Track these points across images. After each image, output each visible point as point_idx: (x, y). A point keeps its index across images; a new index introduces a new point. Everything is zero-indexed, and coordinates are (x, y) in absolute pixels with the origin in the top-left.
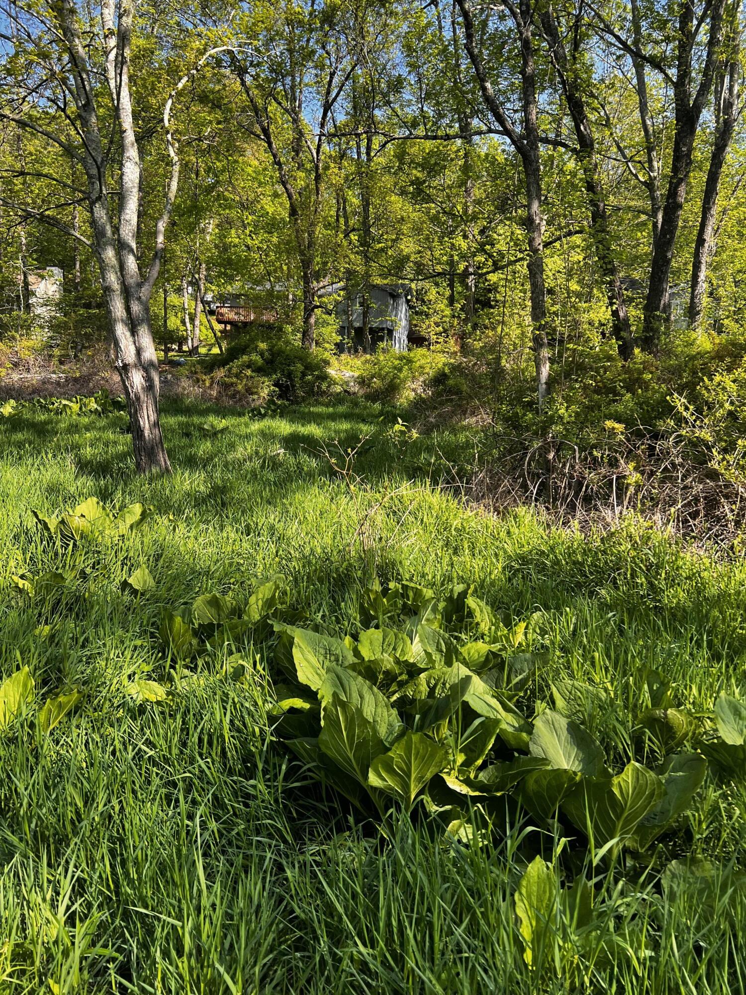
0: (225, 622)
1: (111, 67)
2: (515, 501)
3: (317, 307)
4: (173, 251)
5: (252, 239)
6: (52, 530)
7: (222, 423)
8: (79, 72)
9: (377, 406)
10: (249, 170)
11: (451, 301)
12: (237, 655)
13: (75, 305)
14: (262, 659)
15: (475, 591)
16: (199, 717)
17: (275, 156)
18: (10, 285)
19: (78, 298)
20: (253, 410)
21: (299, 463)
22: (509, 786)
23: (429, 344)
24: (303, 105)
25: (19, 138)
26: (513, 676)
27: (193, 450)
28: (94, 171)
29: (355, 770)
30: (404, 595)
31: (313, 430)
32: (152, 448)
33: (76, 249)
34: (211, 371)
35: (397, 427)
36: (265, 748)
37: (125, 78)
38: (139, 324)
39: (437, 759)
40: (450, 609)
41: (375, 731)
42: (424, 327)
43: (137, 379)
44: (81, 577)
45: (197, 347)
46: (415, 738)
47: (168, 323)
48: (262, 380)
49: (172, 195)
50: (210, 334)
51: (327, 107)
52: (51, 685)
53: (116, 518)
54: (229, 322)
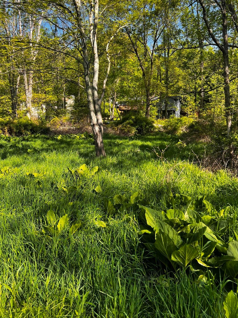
0: (124, 204)
1: (91, 35)
2: (219, 168)
3: (151, 104)
4: (107, 89)
5: (131, 84)
6: (73, 174)
7: (121, 142)
8: (83, 38)
9: (170, 135)
10: (130, 63)
11: (195, 101)
12: (127, 214)
13: (78, 106)
14: (136, 216)
15: (206, 198)
16: (117, 233)
17: (138, 58)
18: (60, 101)
19: (79, 104)
20: (130, 138)
21: (145, 154)
22: (220, 265)
23: (188, 115)
24: (147, 41)
25: (64, 58)
26: (220, 228)
27: (112, 150)
28: (86, 67)
29: (167, 255)
30: (181, 198)
31: (149, 143)
32: (101, 149)
33: (79, 89)
34: (117, 126)
35: (179, 143)
36: (137, 245)
37: (96, 38)
38: (98, 112)
39: (195, 254)
40: (197, 204)
41: (173, 243)
42: (186, 109)
43: (97, 128)
44: (81, 188)
45: (113, 118)
46: (188, 246)
47: (105, 111)
48: (133, 128)
49: (108, 72)
50: (117, 114)
51: (155, 41)
52: (73, 220)
53: (91, 170)
54: (123, 110)
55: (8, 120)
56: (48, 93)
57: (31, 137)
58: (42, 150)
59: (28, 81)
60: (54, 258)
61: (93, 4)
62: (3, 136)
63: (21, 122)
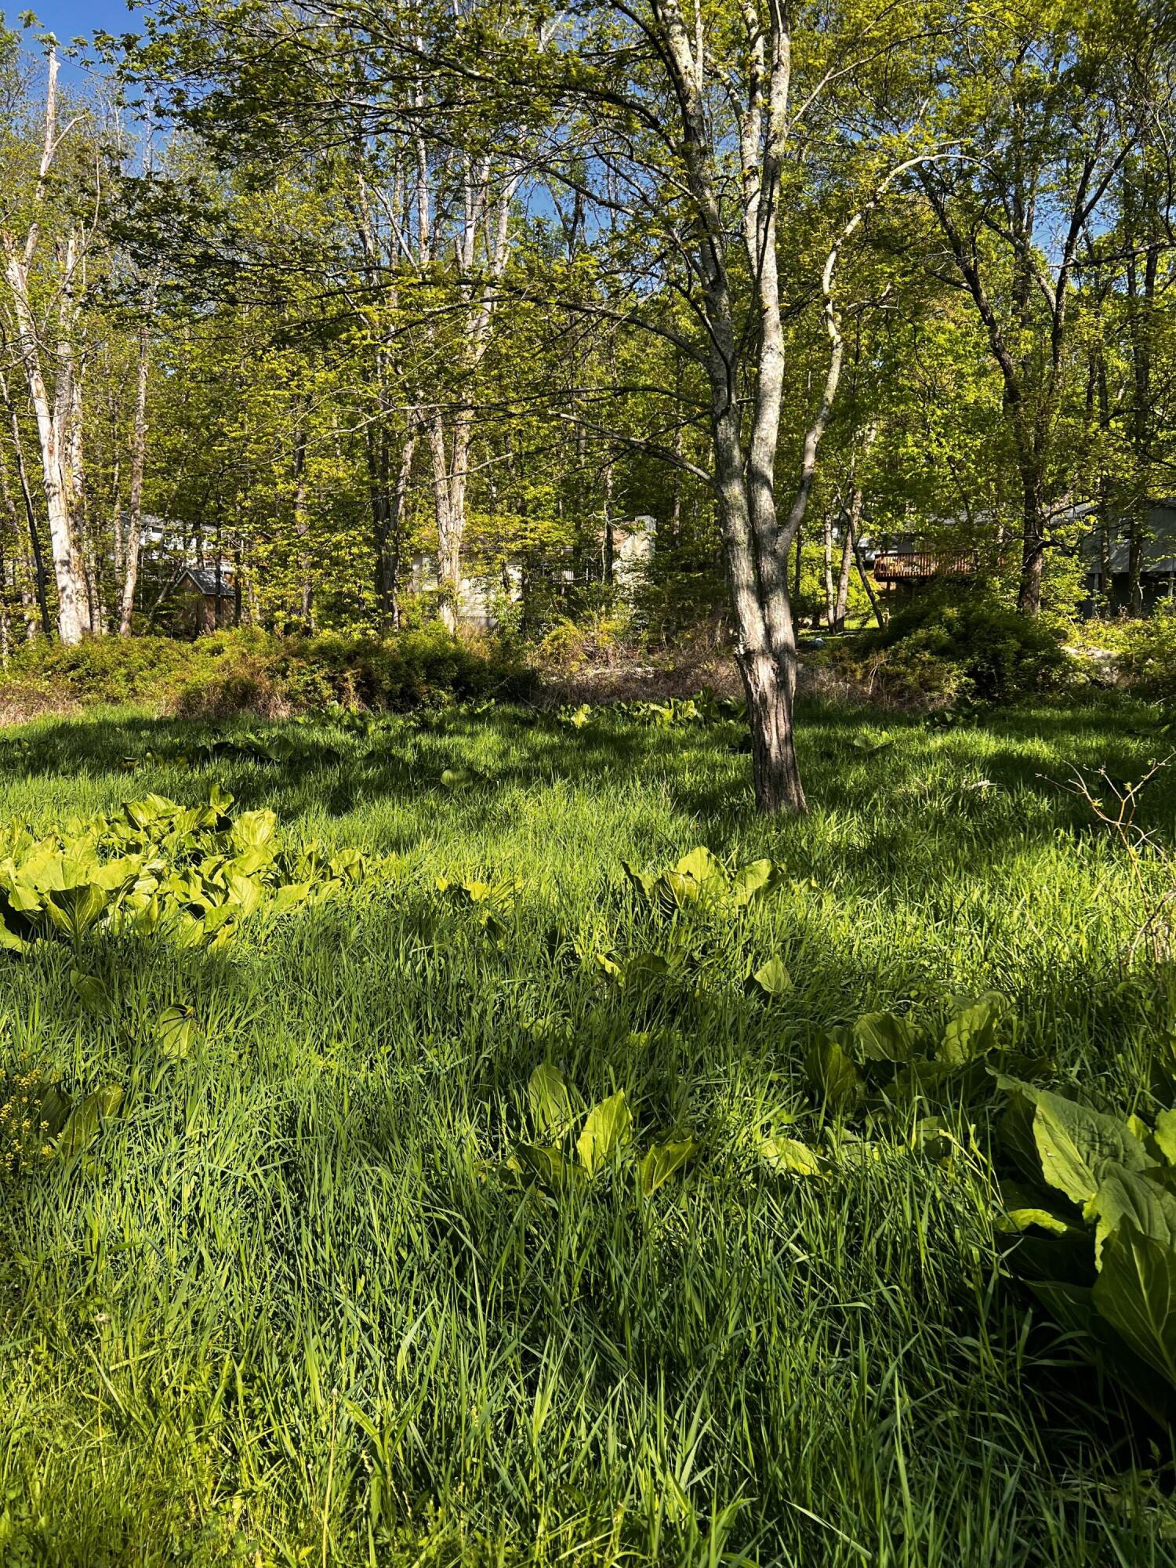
0: (910, 1063)
1: (751, 222)
3: (1047, 545)
5: (940, 445)
6: (647, 893)
7: (884, 737)
8: (710, 238)
9: (1156, 707)
10: (941, 339)
12: (932, 1120)
13: (672, 569)
14: (978, 1131)
16: (877, 1213)
17: (984, 311)
18: (589, 546)
19: (676, 558)
20: (931, 717)
21: (1019, 804)
24: (1035, 223)
27: (840, 779)
28: (722, 374)
31: (1039, 748)
32: (781, 775)
33: (676, 487)
34: (865, 656)
36: (990, 1290)
37: (772, 234)
38: (772, 591)
43: (764, 672)
44: (688, 966)
45: (843, 619)
47: (802, 586)
48: (947, 666)
49: (830, 395)
50: (865, 597)
51: (1078, 219)
52: (652, 1124)
53: (732, 879)
54: (896, 578)
55: (357, 636)
56: (534, 512)
57: (455, 716)
58: (506, 775)
59: (450, 456)
60: (563, 1302)
61: (761, 73)
62: (337, 708)
63: (414, 647)
